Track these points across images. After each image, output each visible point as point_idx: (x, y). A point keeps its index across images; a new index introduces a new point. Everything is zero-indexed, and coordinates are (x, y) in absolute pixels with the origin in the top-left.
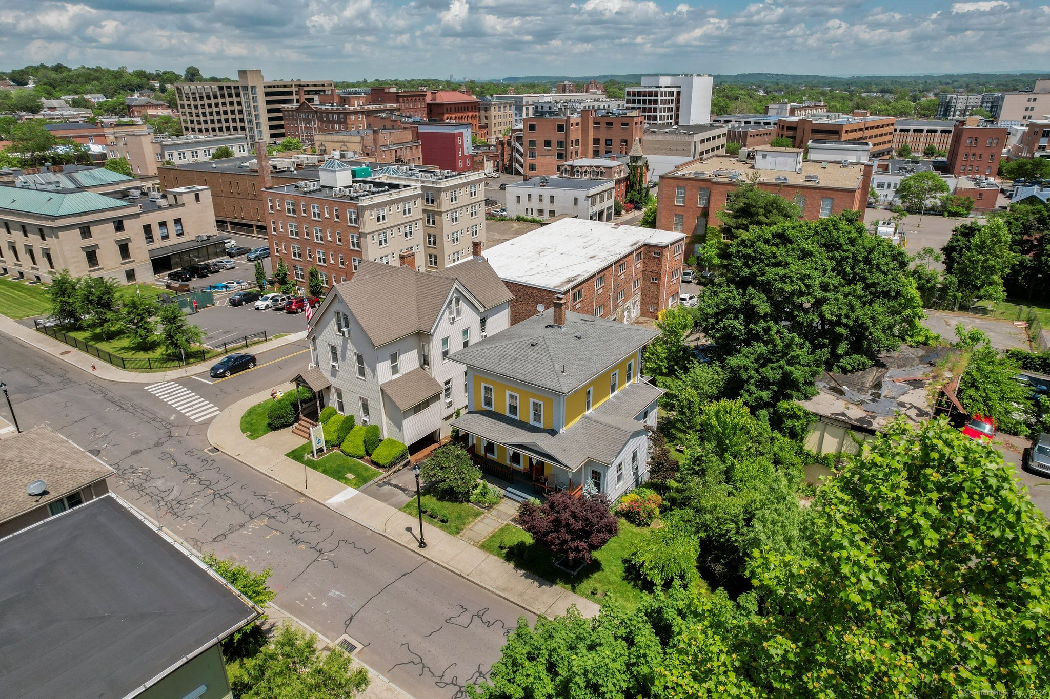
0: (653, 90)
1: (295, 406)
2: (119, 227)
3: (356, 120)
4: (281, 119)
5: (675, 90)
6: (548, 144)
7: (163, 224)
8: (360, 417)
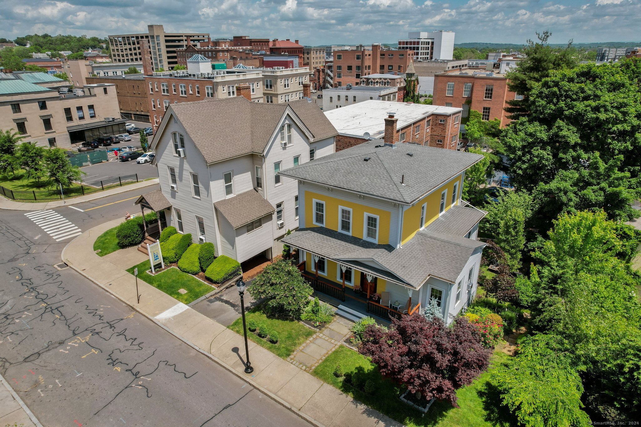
0: (416, 40)
1: (141, 226)
2: (43, 106)
3: (223, 56)
4: (175, 57)
5: (430, 41)
6: (350, 68)
7: (80, 109)
8: (197, 236)
